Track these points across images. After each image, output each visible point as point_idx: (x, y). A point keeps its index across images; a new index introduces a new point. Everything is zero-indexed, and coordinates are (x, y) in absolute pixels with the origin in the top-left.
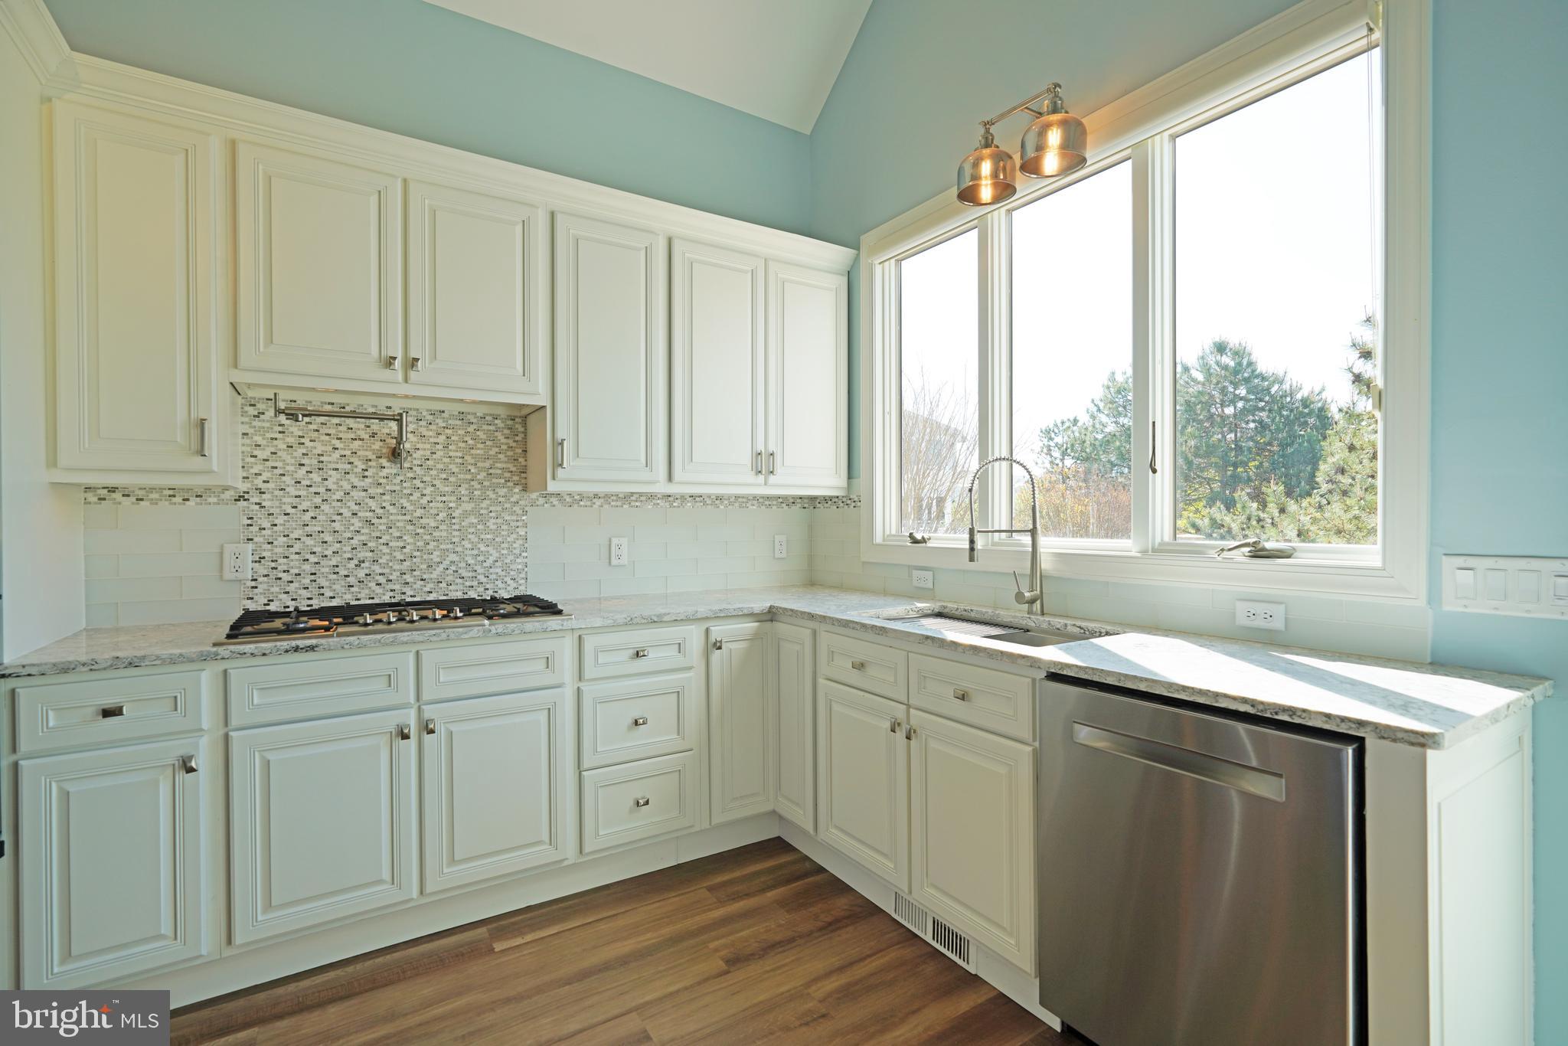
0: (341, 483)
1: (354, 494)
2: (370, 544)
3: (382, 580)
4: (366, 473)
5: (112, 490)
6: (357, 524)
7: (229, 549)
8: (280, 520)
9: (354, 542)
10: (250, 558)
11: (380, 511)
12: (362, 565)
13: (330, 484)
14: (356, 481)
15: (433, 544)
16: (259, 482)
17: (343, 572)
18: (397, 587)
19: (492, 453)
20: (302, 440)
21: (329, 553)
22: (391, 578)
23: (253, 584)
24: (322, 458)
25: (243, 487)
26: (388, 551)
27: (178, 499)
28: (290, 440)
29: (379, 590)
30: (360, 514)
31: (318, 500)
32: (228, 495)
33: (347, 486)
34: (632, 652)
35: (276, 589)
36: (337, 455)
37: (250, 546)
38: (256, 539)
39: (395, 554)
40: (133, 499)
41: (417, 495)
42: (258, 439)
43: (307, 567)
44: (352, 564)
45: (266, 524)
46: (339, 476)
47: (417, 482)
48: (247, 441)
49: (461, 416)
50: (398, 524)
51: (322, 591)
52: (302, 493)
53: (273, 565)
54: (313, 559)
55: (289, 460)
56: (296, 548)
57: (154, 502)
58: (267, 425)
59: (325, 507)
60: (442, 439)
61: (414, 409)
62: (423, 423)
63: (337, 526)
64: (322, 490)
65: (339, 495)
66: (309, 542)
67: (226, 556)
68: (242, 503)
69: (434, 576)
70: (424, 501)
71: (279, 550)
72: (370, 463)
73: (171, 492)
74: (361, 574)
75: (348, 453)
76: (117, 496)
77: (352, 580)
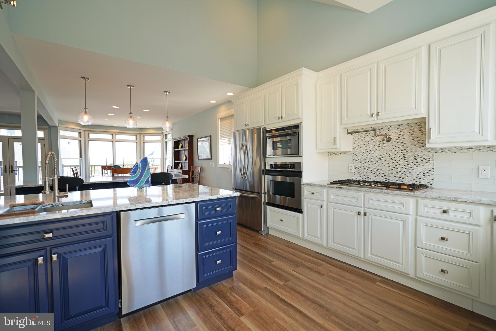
0: (373, 149)
1: (376, 151)
2: (380, 165)
3: (383, 175)
4: (379, 145)
5: (332, 153)
6: (377, 159)
7: (350, 165)
8: (360, 158)
9: (376, 164)
10: (354, 167)
11: (383, 156)
12: (378, 171)
13: (371, 149)
14: (377, 148)
15: (398, 166)
16: (356, 149)
17: (373, 172)
18: (387, 178)
19: (420, 135)
20: (365, 138)
21: (370, 167)
22: (385, 175)
23: (354, 173)
24: (369, 142)
25: (352, 151)
26: (385, 167)
27: (342, 154)
28: (362, 139)
29: (382, 178)
30: (378, 157)
31: (368, 153)
32: (350, 153)
33: (375, 150)
34: (442, 210)
35: (358, 175)
36: (372, 141)
37: (354, 165)
38: (355, 163)
39: (387, 168)
40: (335, 154)
41: (394, 151)
42: (356, 139)
43: (365, 170)
44: (375, 170)
45: (357, 160)
46: (373, 147)
47: (394, 147)
48: (354, 140)
49: (408, 124)
50: (388, 159)
51: (368, 177)
52: (364, 152)
53: (358, 169)
54: (366, 168)
55: (362, 143)
56: (363, 166)
57: (338, 155)
58: (357, 135)
59: (369, 155)
60: (402, 133)
61: (393, 125)
62: (396, 129)
63: (372, 160)
64: (369, 151)
65: (373, 152)
66: (366, 164)
67: (349, 167)
68: (353, 155)
69: (398, 175)
70: (396, 152)
71: (359, 166)
72: (381, 143)
73: (340, 153)
74: (378, 174)
75: (375, 140)
76: (333, 154)
77: (375, 175)
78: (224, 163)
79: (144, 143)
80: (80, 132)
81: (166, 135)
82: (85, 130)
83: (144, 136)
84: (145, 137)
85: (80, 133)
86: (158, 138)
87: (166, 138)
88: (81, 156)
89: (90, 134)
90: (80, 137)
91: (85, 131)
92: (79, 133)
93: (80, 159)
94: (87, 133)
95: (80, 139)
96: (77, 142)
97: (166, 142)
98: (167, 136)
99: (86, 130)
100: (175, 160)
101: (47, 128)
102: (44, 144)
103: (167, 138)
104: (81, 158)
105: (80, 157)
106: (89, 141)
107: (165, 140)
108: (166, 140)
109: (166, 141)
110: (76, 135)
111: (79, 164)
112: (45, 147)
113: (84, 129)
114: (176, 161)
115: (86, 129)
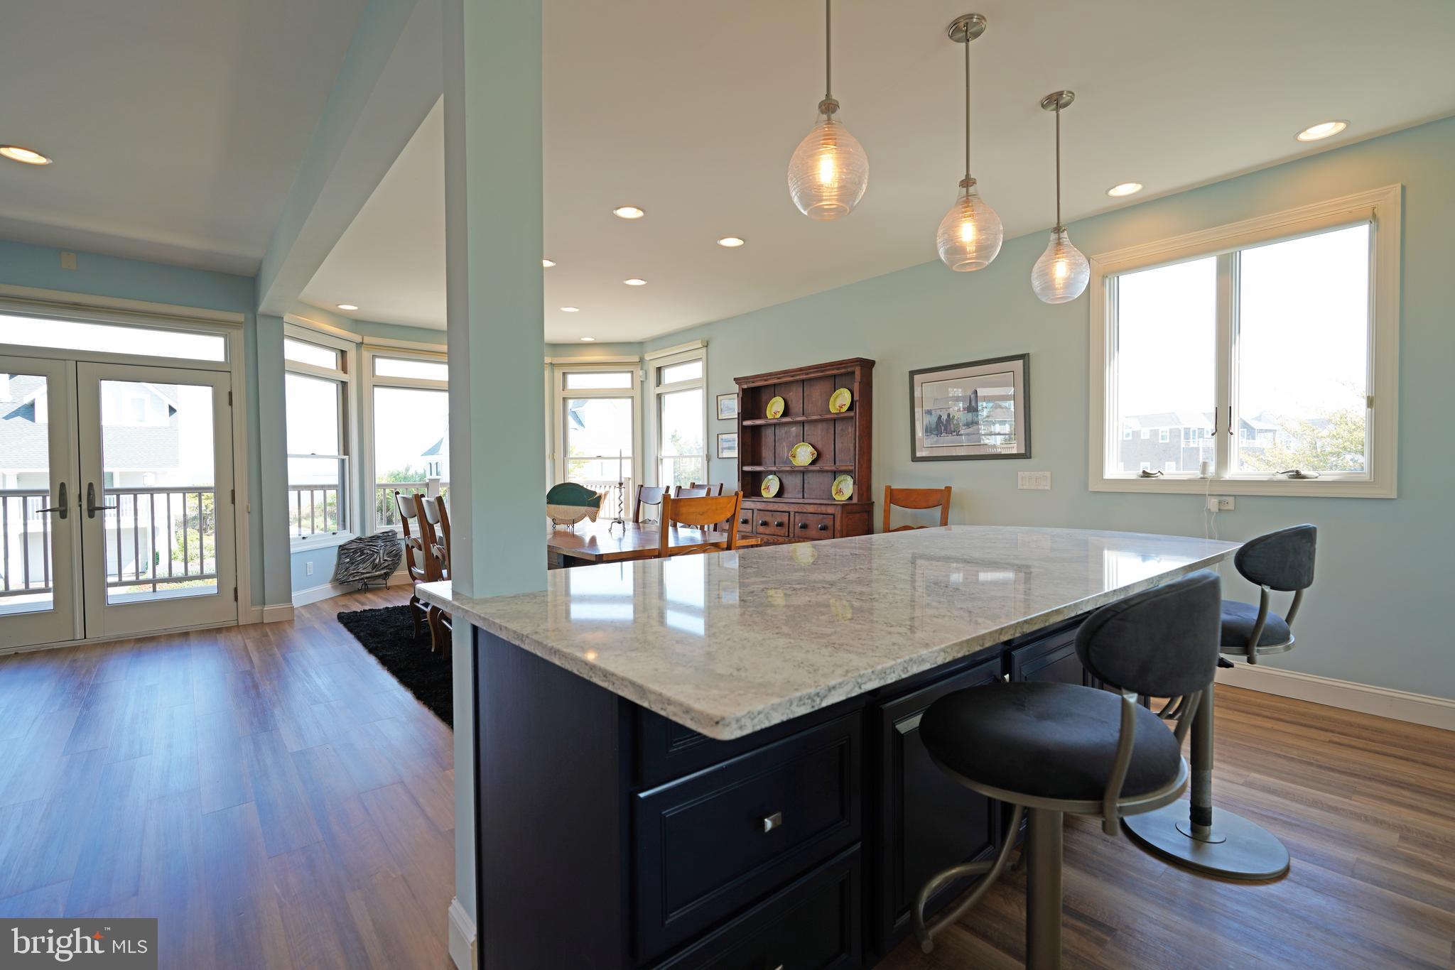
78: (1146, 474)
79: (565, 399)
80: (342, 351)
81: (659, 369)
82: (362, 343)
83: (564, 374)
84: (570, 378)
85: (343, 353)
86: (622, 380)
87: (659, 383)
88: (346, 449)
89: (378, 361)
90: (344, 369)
91: (360, 345)
92: (339, 355)
93: (343, 461)
94: (366, 355)
95: (344, 377)
96: (331, 390)
97: (659, 397)
98: (662, 372)
99: (365, 342)
100: (743, 464)
101: (242, 323)
102: (229, 390)
103: (663, 383)
104: (347, 457)
105: (342, 452)
106: (376, 390)
107: (652, 391)
108: (659, 390)
109: (658, 395)
110: (327, 360)
111: (335, 480)
112: (231, 404)
113: (358, 339)
114: (746, 468)
115: (368, 340)
